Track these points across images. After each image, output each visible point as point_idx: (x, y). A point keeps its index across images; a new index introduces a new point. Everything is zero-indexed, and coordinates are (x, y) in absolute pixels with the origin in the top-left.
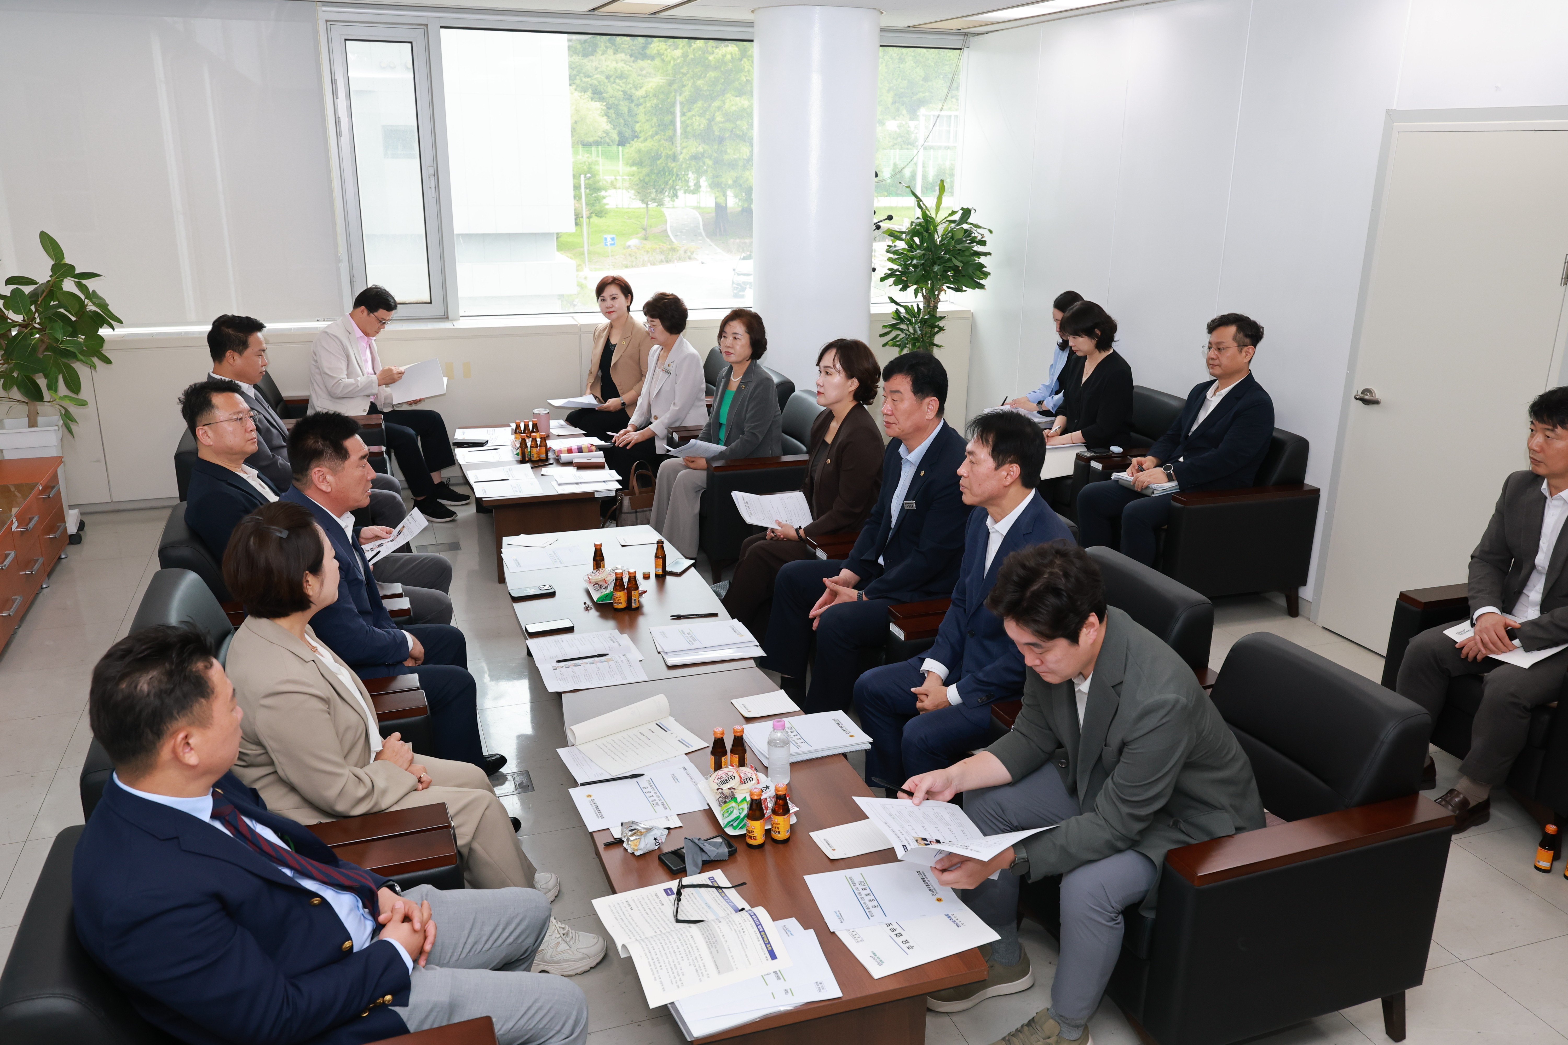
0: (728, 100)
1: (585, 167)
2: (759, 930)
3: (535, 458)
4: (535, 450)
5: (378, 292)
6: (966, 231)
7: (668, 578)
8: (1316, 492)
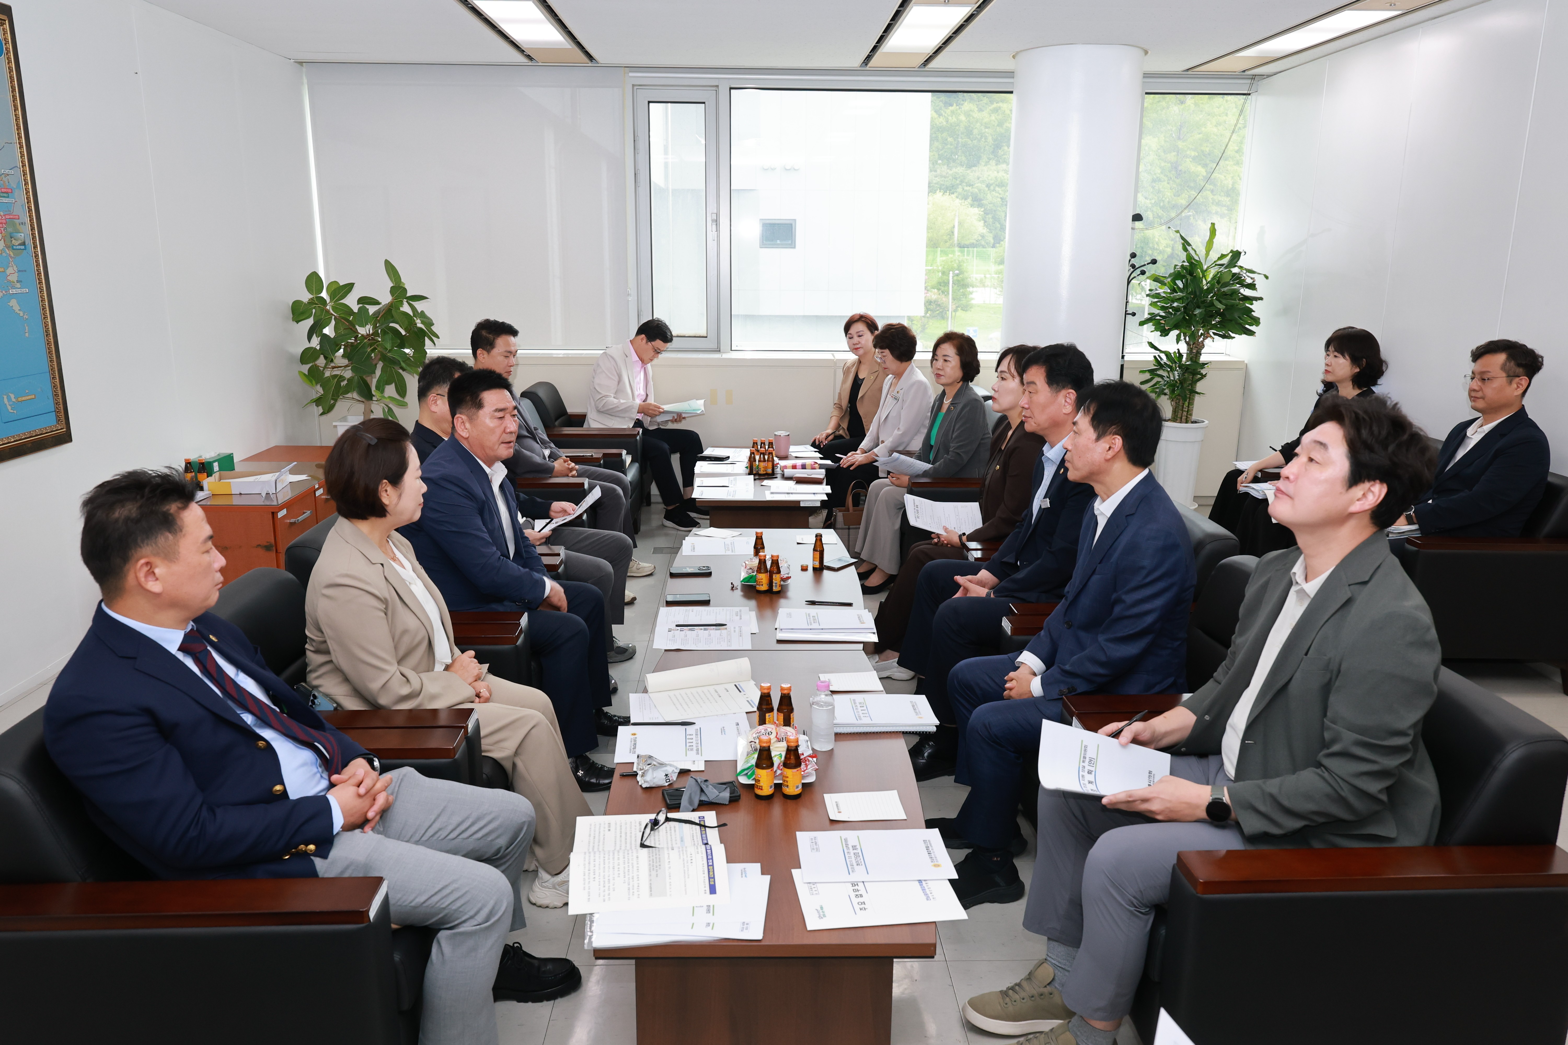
1: (955, 265)
2: (708, 863)
3: (761, 472)
5: (658, 324)
6: (1234, 274)
7: (825, 572)
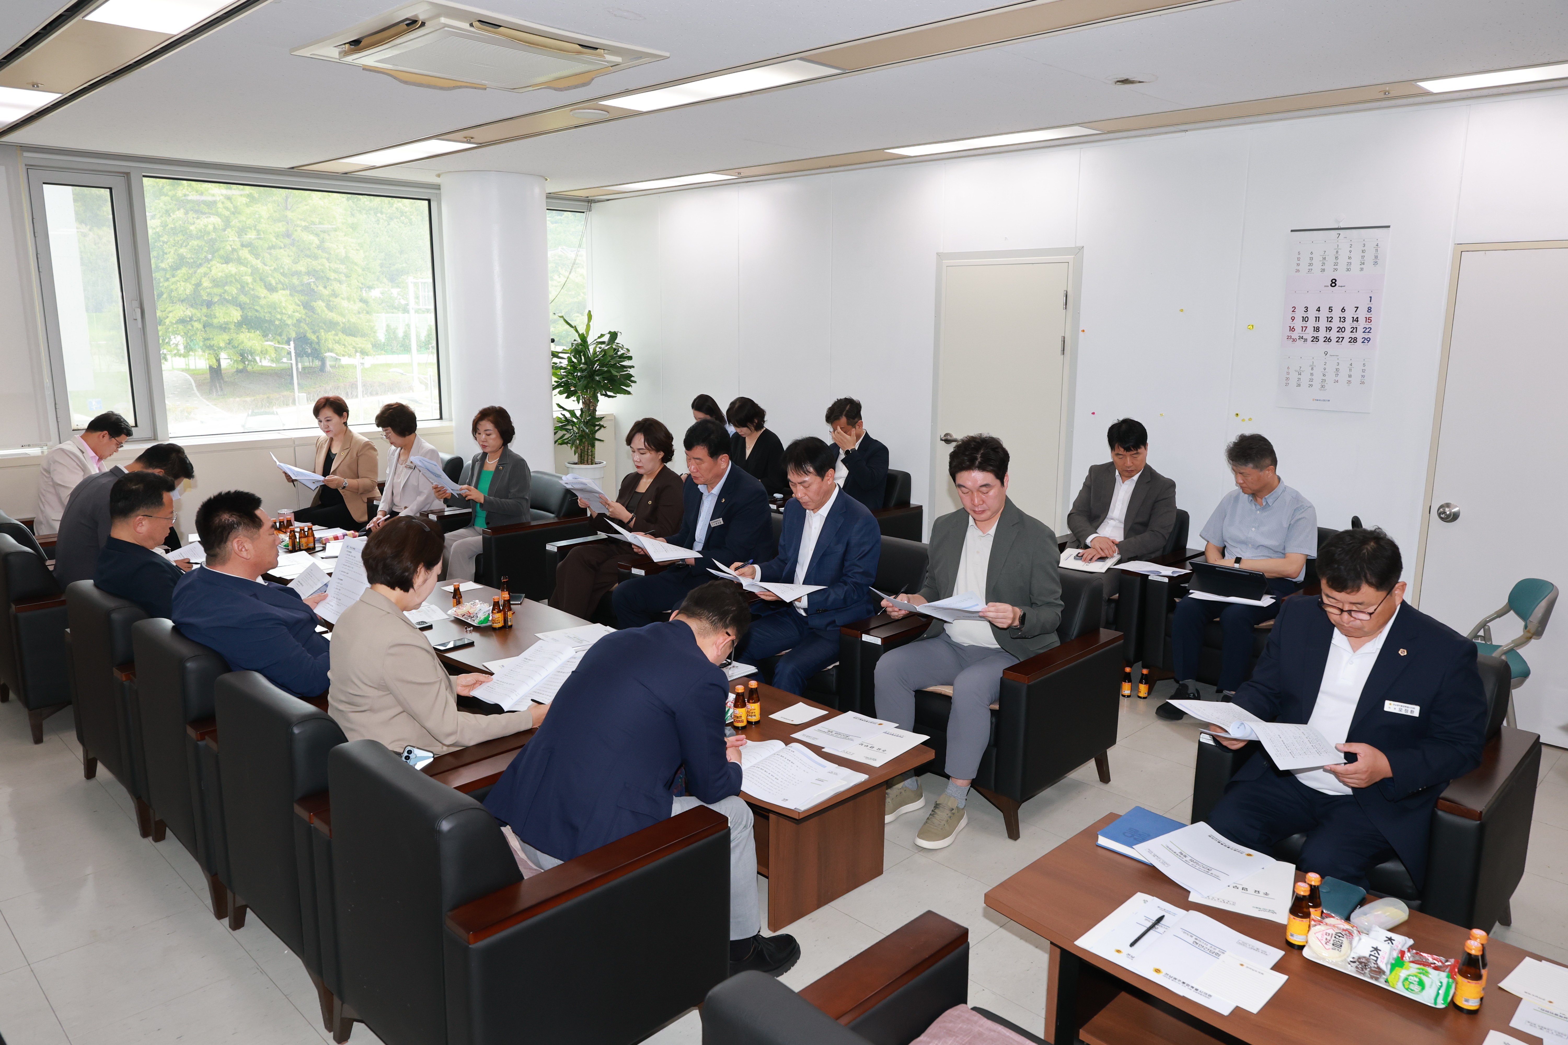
0: (214, 267)
3: (304, 548)
4: (304, 540)
6: (615, 350)
8: (919, 509)
